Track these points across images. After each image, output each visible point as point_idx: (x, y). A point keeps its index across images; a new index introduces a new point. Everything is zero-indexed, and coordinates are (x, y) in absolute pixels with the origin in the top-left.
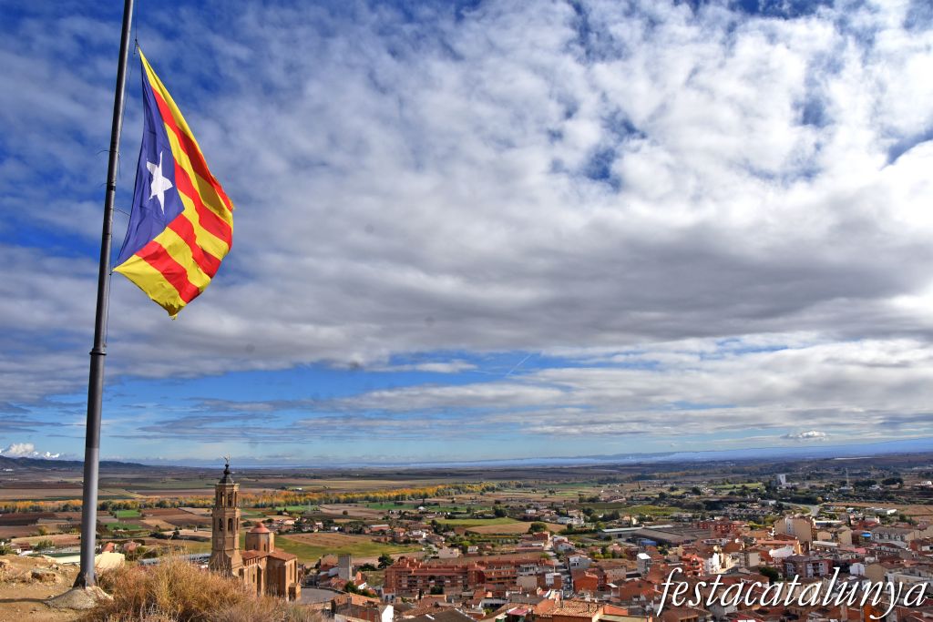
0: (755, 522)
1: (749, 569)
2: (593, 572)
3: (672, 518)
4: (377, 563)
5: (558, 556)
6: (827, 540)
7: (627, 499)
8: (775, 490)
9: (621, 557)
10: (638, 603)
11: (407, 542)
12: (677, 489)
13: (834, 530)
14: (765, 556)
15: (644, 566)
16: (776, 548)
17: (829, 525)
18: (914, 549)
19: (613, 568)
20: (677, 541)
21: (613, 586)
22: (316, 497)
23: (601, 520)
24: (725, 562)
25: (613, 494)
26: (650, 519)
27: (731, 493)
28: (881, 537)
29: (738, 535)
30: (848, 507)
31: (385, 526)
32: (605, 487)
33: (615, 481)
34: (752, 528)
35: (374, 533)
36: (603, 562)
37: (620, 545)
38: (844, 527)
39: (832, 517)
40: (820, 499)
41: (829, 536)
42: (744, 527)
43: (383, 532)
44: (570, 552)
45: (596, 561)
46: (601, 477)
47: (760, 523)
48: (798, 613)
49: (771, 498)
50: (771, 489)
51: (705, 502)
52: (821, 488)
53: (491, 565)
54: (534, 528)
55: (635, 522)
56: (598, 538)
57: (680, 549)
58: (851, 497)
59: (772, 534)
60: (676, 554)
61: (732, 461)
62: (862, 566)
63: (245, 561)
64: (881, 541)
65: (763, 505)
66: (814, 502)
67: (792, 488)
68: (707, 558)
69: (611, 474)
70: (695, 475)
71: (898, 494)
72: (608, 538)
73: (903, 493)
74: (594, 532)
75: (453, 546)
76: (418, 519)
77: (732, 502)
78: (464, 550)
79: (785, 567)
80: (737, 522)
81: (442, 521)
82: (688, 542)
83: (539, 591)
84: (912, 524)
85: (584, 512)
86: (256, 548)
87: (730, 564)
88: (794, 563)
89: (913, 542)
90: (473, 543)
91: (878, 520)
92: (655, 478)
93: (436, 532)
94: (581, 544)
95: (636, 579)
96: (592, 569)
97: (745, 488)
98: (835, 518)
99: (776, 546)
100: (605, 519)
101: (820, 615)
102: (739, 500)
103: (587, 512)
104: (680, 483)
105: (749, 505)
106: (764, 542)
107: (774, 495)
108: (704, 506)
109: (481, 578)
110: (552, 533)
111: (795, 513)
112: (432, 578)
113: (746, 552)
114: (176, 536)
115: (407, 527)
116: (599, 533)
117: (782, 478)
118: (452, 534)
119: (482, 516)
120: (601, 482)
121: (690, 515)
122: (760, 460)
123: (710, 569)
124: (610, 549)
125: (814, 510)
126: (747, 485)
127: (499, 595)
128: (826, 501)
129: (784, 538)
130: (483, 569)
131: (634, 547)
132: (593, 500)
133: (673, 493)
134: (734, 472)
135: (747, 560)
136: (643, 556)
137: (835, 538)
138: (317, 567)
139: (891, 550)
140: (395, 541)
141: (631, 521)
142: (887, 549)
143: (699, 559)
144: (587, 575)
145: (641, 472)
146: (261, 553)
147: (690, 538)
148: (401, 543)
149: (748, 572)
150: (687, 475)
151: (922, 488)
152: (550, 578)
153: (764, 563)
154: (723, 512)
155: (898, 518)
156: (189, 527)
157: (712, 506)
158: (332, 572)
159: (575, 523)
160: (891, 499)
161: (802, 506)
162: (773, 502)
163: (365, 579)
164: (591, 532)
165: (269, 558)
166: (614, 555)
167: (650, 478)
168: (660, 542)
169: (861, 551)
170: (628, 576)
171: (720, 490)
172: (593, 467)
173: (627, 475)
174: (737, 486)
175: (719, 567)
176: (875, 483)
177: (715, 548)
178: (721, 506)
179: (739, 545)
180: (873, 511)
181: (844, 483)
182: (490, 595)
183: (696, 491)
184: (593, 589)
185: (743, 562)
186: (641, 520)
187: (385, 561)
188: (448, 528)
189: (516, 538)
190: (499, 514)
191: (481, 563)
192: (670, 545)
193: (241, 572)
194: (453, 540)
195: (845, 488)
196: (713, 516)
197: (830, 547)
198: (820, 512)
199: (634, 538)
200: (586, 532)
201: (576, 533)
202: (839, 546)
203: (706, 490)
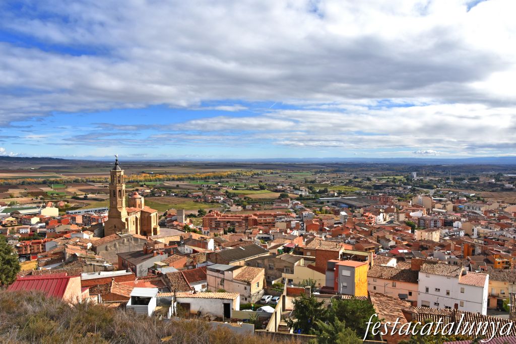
0: (400, 197)
1: (399, 222)
2: (317, 221)
3: (356, 193)
4: (197, 213)
5: (295, 212)
6: (440, 209)
7: (331, 182)
8: (411, 181)
9: (330, 213)
10: (341, 238)
11: (213, 202)
12: (358, 178)
13: (444, 203)
14: (408, 216)
15: (343, 218)
16: (413, 212)
17: (440, 201)
18: (486, 215)
19: (327, 219)
20: (359, 206)
21: (327, 229)
22: (161, 177)
23: (318, 193)
24: (386, 218)
25: (323, 179)
26: (344, 193)
27: (388, 181)
28: (469, 208)
29: (392, 204)
30: (449, 191)
31: (200, 193)
32: (319, 175)
33: (324, 172)
34: (399, 200)
35: (195, 197)
36: (321, 216)
37: (329, 207)
38: (449, 202)
39: (441, 196)
40: (435, 186)
41: (442, 206)
42: (395, 200)
43: (199, 197)
44: (302, 209)
45: (317, 215)
46: (316, 170)
47: (404, 197)
48: (428, 247)
49: (409, 185)
50: (409, 179)
51: (373, 185)
52: (436, 181)
53: (260, 216)
54: (282, 196)
55: (336, 194)
56: (316, 202)
57: (362, 210)
58: (452, 186)
59: (410, 204)
60: (359, 212)
61: (387, 164)
62: (460, 223)
63: (128, 214)
64: (468, 210)
65: (405, 188)
66: (432, 188)
67: (420, 180)
68: (376, 215)
69: (322, 168)
70: (367, 171)
71: (476, 185)
72: (322, 203)
73: (480, 185)
74: (314, 199)
75: (238, 205)
76: (218, 189)
77: (388, 186)
78: (244, 207)
79: (419, 222)
80: (391, 197)
81: (230, 191)
82: (365, 206)
83: (289, 231)
84: (484, 202)
85: (308, 188)
86: (135, 206)
87: (388, 219)
88: (424, 220)
89: (485, 211)
90: (249, 203)
91: (465, 199)
92: (345, 171)
93: (228, 197)
94: (308, 205)
95: (340, 225)
96: (316, 219)
97: (395, 179)
98: (443, 197)
100: (320, 192)
101: (441, 248)
102: (393, 185)
103: (310, 188)
104: (359, 174)
105: (397, 188)
106: (407, 208)
107: (411, 183)
108: (373, 187)
109: (256, 223)
110: (291, 199)
111: (422, 193)
112: (228, 222)
113: (398, 213)
114: (86, 198)
115: (212, 194)
116: (317, 200)
117: (415, 174)
118: (237, 198)
119: (252, 189)
120: (316, 173)
121: (365, 192)
122: (402, 164)
123: (378, 221)
124: (324, 209)
125: (432, 192)
126: (396, 177)
127: (266, 232)
128: (438, 187)
129: (417, 207)
130: (256, 218)
131: (337, 208)
132: (313, 182)
133: (356, 180)
134: (388, 170)
135: (398, 217)
136: (343, 213)
138: (164, 215)
139: (474, 215)
140: (206, 202)
141: (334, 194)
142: (472, 214)
143: (373, 216)
144: (314, 222)
145: (337, 167)
146: (137, 209)
147: (367, 204)
148: (209, 203)
149: (399, 224)
150: (363, 170)
151: (489, 183)
152: (293, 224)
153: (407, 219)
154: (383, 191)
155: (476, 198)
156: (93, 193)
157: (377, 187)
158: (173, 218)
159: (303, 194)
160: (473, 188)
161: (425, 190)
162: (410, 187)
163: (191, 222)
164: (312, 199)
165: (142, 212)
166: (326, 212)
167: (343, 171)
168: (350, 206)
169: (459, 215)
170: (335, 224)
171: (381, 179)
172: (312, 164)
173: (330, 169)
174: (390, 177)
175: (382, 220)
176: (464, 179)
177: (381, 210)
178: (382, 188)
179: (393, 209)
180: (462, 194)
181: (448, 179)
182: (261, 232)
183: (369, 179)
184: (316, 230)
185: (396, 218)
186: (340, 193)
187: (201, 213)
188: (235, 195)
189: (271, 201)
190: (262, 188)
191: (255, 215)
192: (356, 207)
193: (127, 220)
194: (238, 201)
195: (449, 181)
196: (378, 193)
197: (442, 213)
198: (435, 193)
199: (336, 203)
200: (310, 199)
201: (304, 199)
202: (446, 212)
203: (374, 179)
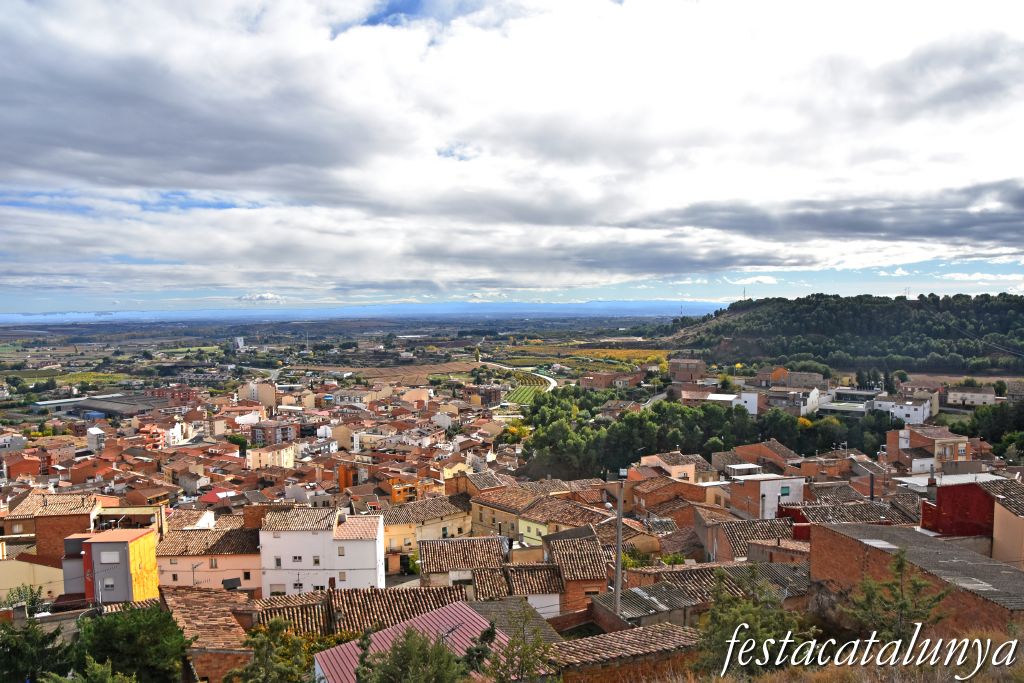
0: (214, 388)
1: (215, 437)
2: (34, 454)
3: (121, 385)
6: (291, 405)
7: (63, 365)
8: (234, 354)
9: (64, 433)
10: (94, 484)
12: (122, 353)
13: (299, 394)
14: (232, 424)
15: (95, 441)
16: (241, 415)
17: (291, 390)
18: (372, 409)
19: (57, 447)
20: (129, 412)
21: (60, 468)
23: (32, 390)
24: (187, 432)
25: (43, 359)
26: (94, 388)
27: (187, 357)
28: (342, 399)
29: (199, 403)
30: (307, 370)
32: (32, 351)
33: (44, 344)
34: (212, 394)
36: (43, 441)
37: (60, 419)
38: (307, 391)
39: (293, 381)
40: (280, 363)
41: (293, 400)
42: (203, 393)
45: (33, 440)
46: (26, 340)
47: (221, 388)
48: (273, 480)
49: (230, 362)
50: (230, 352)
51: (158, 368)
52: (281, 352)
55: (75, 391)
56: (30, 412)
57: (135, 421)
58: (311, 360)
59: (235, 400)
60: (130, 426)
61: (184, 323)
62: (328, 428)
64: (343, 404)
65: (222, 370)
66: (274, 366)
67: (252, 352)
68: (168, 428)
69: (39, 336)
70: (143, 337)
71: (354, 357)
72: (44, 412)
73: (359, 357)
74: (25, 405)
77: (189, 367)
79: (254, 433)
80: (196, 388)
82: (143, 412)
84: (368, 387)
85: (8, 381)
87: (192, 434)
88: (263, 429)
89: (371, 403)
91: (335, 383)
92: (94, 340)
94: (8, 421)
95: (88, 457)
96: (32, 450)
97: (201, 352)
98: (295, 382)
99: (242, 413)
100: (38, 389)
101: (297, 480)
102: (198, 363)
103: (13, 382)
104: (126, 346)
105: (207, 370)
106: (228, 409)
107: (233, 359)
108: (157, 371)
111: (255, 378)
113: (211, 420)
116: (32, 407)
117: (240, 341)
120: (26, 346)
121: (141, 382)
122: (214, 322)
123: (172, 440)
124: (49, 425)
125: (274, 374)
126: (203, 348)
128: (285, 364)
129: (249, 404)
131: (80, 422)
132: (18, 367)
133: (120, 358)
134: (187, 334)
135: (212, 428)
136: (94, 431)
137: (299, 402)
139: (353, 411)
141: (71, 390)
142: (349, 411)
143: (159, 431)
144: (26, 457)
145: (76, 334)
147: (145, 407)
149: (215, 441)
150: (134, 337)
151: (375, 352)
153: (230, 431)
154: (179, 378)
155: (355, 381)
157: (166, 371)
160: (347, 363)
161: (262, 370)
162: (233, 366)
164: (20, 405)
166: (55, 431)
167: (89, 340)
168: (109, 414)
169: (325, 413)
170: (78, 455)
171: (173, 354)
172: (15, 328)
173: (60, 337)
174: (191, 349)
175: (180, 437)
176: (332, 347)
177: (176, 417)
178: (176, 371)
179: (202, 413)
180: (330, 374)
181: (303, 347)
183: (147, 356)
184: (33, 474)
185: (208, 431)
186: (84, 389)
192: (122, 416)
195: (305, 352)
196: (168, 383)
197: (295, 412)
198: (281, 375)
199: (77, 411)
200: (13, 406)
202: (303, 410)
203: (158, 355)
